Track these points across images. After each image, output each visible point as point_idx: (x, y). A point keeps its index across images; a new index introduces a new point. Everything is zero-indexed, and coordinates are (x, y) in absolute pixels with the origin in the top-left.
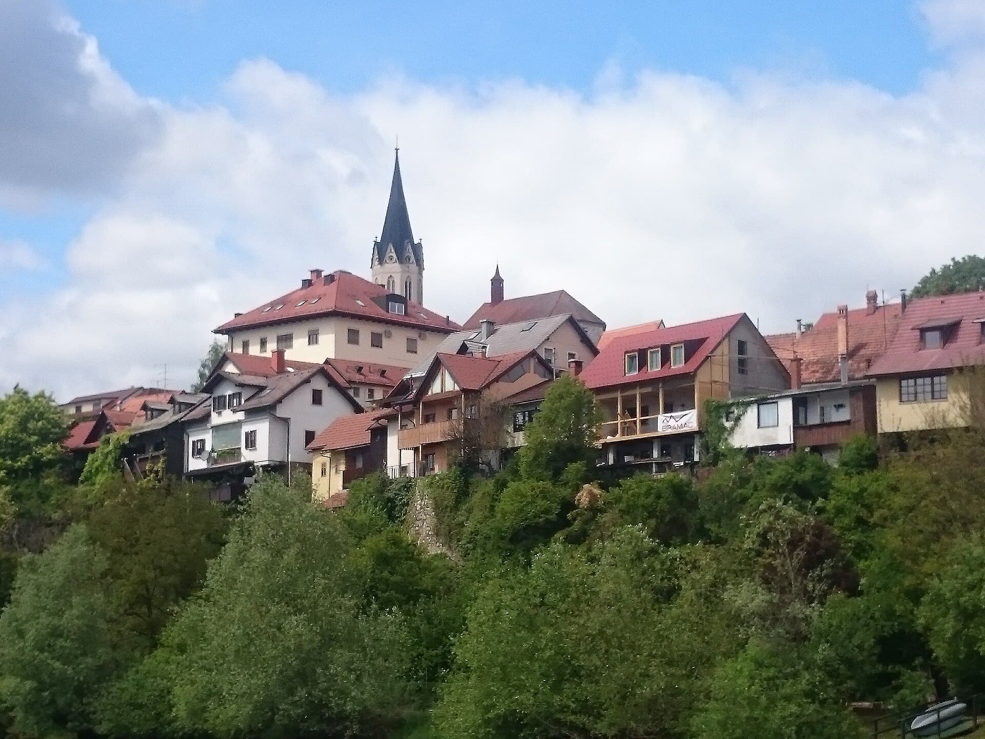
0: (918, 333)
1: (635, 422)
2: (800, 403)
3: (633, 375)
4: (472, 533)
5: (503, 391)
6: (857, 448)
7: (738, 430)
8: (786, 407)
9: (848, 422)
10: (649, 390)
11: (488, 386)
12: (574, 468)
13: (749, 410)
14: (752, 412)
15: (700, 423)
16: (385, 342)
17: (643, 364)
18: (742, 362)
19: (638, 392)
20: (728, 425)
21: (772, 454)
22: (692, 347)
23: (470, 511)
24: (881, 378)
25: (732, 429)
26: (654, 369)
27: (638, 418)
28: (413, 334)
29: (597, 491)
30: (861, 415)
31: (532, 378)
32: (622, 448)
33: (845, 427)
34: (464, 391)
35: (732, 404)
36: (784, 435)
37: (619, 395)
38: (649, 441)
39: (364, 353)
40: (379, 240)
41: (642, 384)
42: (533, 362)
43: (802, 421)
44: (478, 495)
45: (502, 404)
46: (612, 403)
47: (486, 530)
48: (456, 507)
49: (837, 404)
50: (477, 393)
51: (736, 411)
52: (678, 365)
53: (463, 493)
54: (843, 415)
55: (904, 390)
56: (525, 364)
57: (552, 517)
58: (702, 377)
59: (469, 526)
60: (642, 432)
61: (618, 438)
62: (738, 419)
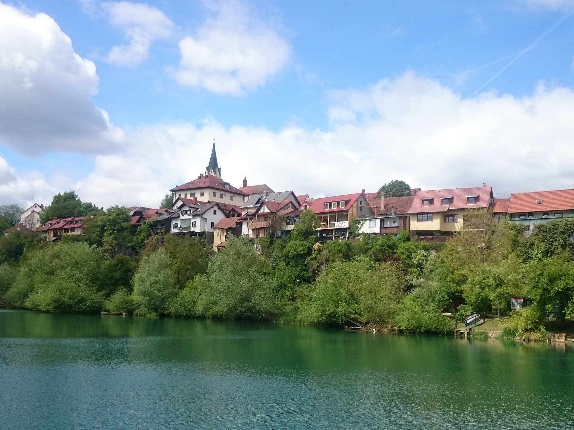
0: (422, 201)
1: (327, 224)
2: (382, 220)
3: (327, 210)
4: (275, 256)
5: (282, 213)
6: (403, 235)
7: (362, 228)
8: (378, 222)
9: (398, 227)
10: (332, 214)
11: (278, 211)
12: (312, 237)
13: (366, 222)
14: (367, 222)
15: (349, 225)
16: (224, 196)
17: (330, 206)
18: (361, 207)
19: (328, 215)
20: (359, 226)
21: (374, 235)
22: (347, 202)
23: (273, 249)
24: (411, 214)
25: (360, 227)
26: (334, 208)
27: (328, 223)
28: (232, 195)
29: (320, 245)
30: (402, 225)
31: (290, 210)
32: (322, 232)
33: (397, 228)
34: (272, 212)
35: (361, 220)
36: (377, 230)
37: (322, 216)
38: (332, 230)
39: (217, 199)
40: (208, 166)
41: (330, 213)
42: (291, 205)
43: (382, 226)
44: (276, 244)
45: (283, 217)
46: (320, 218)
47: (280, 255)
48: (269, 248)
49: (394, 221)
50: (275, 213)
51: (362, 222)
52: (342, 208)
53: (271, 243)
54: (396, 225)
55: (419, 218)
56: (288, 205)
57: (306, 252)
58: (350, 211)
59: (274, 254)
60: (329, 227)
61: (320, 229)
62: (363, 224)
